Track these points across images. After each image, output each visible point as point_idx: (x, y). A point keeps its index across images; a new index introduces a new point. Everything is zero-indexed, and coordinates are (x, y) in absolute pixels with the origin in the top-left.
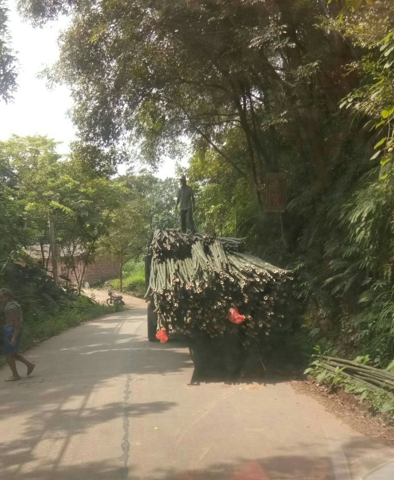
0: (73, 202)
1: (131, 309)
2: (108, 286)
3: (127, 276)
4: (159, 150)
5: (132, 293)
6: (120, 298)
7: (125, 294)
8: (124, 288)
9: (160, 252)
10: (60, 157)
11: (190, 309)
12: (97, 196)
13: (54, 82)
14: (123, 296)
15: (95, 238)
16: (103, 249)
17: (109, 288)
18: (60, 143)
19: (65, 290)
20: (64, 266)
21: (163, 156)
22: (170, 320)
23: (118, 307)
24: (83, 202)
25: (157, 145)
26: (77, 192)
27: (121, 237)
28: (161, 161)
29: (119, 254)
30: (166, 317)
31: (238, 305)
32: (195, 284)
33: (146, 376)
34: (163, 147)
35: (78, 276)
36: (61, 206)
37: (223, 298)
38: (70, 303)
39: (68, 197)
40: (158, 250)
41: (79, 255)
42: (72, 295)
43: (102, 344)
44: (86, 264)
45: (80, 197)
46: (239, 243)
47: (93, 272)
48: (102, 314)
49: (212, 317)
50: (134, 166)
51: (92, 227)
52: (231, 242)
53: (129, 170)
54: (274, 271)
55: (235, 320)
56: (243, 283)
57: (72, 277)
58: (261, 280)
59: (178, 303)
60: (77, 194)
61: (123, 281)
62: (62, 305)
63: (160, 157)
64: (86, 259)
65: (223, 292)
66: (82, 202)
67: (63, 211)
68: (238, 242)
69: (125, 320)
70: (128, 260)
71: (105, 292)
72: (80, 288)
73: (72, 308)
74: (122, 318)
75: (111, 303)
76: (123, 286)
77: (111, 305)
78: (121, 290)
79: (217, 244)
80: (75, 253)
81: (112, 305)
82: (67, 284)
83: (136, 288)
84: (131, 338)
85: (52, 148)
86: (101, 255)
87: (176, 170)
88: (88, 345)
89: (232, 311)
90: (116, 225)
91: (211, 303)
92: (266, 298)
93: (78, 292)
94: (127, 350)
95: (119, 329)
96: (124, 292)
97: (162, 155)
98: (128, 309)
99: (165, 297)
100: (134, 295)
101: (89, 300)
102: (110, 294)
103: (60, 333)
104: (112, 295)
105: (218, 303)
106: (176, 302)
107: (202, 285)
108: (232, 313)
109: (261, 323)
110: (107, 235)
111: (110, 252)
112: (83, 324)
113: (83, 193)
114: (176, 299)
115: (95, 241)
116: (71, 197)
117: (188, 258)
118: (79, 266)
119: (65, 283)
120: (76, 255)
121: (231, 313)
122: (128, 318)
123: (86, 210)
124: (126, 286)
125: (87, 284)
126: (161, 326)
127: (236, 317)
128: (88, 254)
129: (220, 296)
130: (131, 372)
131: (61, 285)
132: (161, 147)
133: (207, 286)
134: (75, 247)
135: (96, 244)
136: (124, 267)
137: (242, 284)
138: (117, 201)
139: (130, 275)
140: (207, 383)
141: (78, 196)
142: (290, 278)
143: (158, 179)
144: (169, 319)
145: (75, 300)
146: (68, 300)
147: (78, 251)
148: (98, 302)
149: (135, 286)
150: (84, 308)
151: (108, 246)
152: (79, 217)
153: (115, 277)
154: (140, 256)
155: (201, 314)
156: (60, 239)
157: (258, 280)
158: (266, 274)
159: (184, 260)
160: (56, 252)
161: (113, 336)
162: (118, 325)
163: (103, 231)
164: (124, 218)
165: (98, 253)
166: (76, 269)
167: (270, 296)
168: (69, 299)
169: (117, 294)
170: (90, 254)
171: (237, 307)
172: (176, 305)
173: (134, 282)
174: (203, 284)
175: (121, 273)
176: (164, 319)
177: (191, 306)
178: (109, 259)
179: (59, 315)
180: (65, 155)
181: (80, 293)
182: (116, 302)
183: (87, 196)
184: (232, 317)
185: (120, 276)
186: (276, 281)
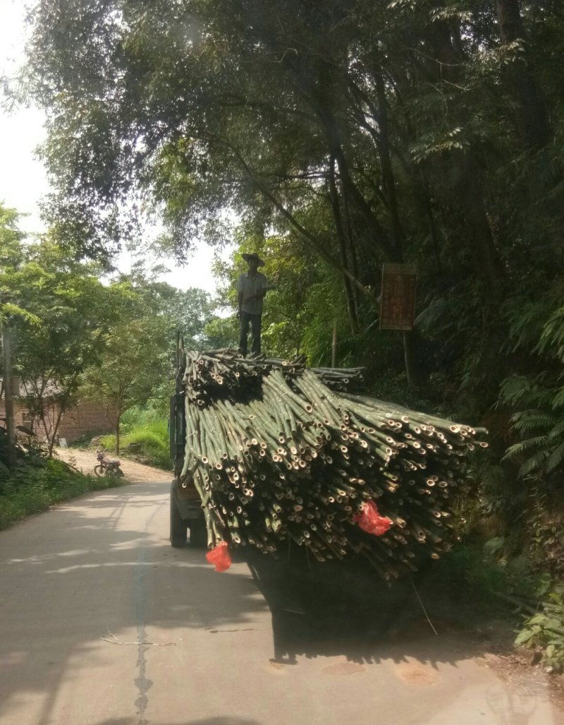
0: (43, 309)
1: (134, 484)
2: (97, 445)
3: (127, 430)
4: (189, 230)
5: (135, 457)
6: (116, 465)
7: (123, 458)
8: (121, 449)
9: (203, 387)
10: (24, 236)
11: (279, 503)
12: (84, 301)
13: (16, 102)
14: (122, 462)
15: (79, 369)
16: (91, 388)
17: (98, 449)
18: (25, 215)
19: (25, 450)
20: (27, 412)
21: (194, 241)
22: (236, 524)
23: (112, 480)
24: (61, 310)
25: (186, 220)
26: (51, 293)
27: (120, 370)
28: (192, 247)
29: (116, 397)
30: (227, 518)
31: (375, 495)
32: (288, 450)
33: (179, 635)
34: (196, 225)
35: (48, 429)
36: (23, 312)
37: (346, 480)
38: (33, 472)
39: (35, 301)
40: (199, 385)
41: (51, 394)
42: (37, 460)
43: (86, 552)
44: (63, 410)
45: (56, 301)
46: (352, 376)
47: (73, 424)
48: (87, 491)
49: (323, 519)
50: (144, 260)
51: (74, 353)
52: (331, 374)
53: (136, 265)
54: (453, 428)
55: (373, 526)
56: (389, 451)
57: (39, 429)
58: (424, 446)
59: (253, 489)
60: (51, 297)
61: (122, 438)
62: (18, 475)
63: (190, 241)
64: (63, 402)
65: (347, 469)
66: (57, 310)
67: (26, 319)
68: (347, 375)
69: (126, 502)
70: (130, 405)
71: (92, 454)
72: (51, 448)
73: (35, 480)
74: (119, 500)
75: (101, 471)
76: (120, 446)
77: (101, 475)
78: (118, 452)
79: (310, 376)
80: (45, 391)
81: (103, 475)
82: (30, 441)
83: (142, 449)
84: (140, 539)
85: (12, 222)
86: (86, 397)
87: (214, 266)
88: (62, 552)
89: (365, 507)
90: (113, 350)
91: (319, 491)
92: (430, 482)
93: (48, 454)
94: (134, 566)
95: (117, 521)
96: (123, 455)
97: (194, 238)
98: (128, 483)
99: (225, 476)
100: (137, 460)
101: (65, 467)
102: (100, 458)
103: (11, 525)
104: (104, 459)
105: (340, 491)
106: (248, 486)
107: (304, 455)
108: (366, 512)
109: (421, 534)
110: (99, 364)
111: (101, 393)
112: (53, 509)
113: (61, 296)
114: (248, 481)
115: (77, 373)
116: (40, 300)
117: (256, 401)
118: (51, 413)
119: (27, 439)
120: (46, 395)
121: (362, 512)
122: (130, 500)
123: (65, 322)
124: (125, 446)
125: (63, 441)
126: (218, 536)
127: (375, 522)
128: (67, 393)
129: (339, 475)
130: (146, 623)
131: (20, 441)
132: (193, 226)
133: (315, 455)
134: (44, 383)
135: (80, 379)
136: (123, 417)
137: (387, 455)
138: (117, 312)
139: (132, 429)
140: (309, 656)
141: (53, 299)
142: (481, 444)
143: (176, 289)
144: (232, 520)
145: (41, 466)
146: (29, 467)
147: (50, 388)
148: (79, 470)
149: (139, 447)
150: (57, 481)
151: (99, 383)
152: (53, 333)
153: (110, 432)
154: (149, 401)
155: (300, 513)
156: (19, 367)
157: (417, 445)
158: (435, 434)
159: (248, 405)
160: (12, 387)
161: (106, 534)
162: (113, 513)
163: (92, 359)
164: (125, 340)
165: (82, 394)
166: (46, 418)
167: (440, 480)
168: (32, 464)
169: (110, 458)
170: (71, 394)
171: (374, 499)
172: (249, 493)
173: (138, 441)
174: (308, 453)
175: (118, 425)
176: (222, 521)
177: (279, 497)
178: (100, 404)
179: (13, 493)
180: (33, 234)
181: (51, 456)
182: (109, 472)
183: (67, 302)
184: (367, 520)
185: (115, 430)
186: (455, 448)
